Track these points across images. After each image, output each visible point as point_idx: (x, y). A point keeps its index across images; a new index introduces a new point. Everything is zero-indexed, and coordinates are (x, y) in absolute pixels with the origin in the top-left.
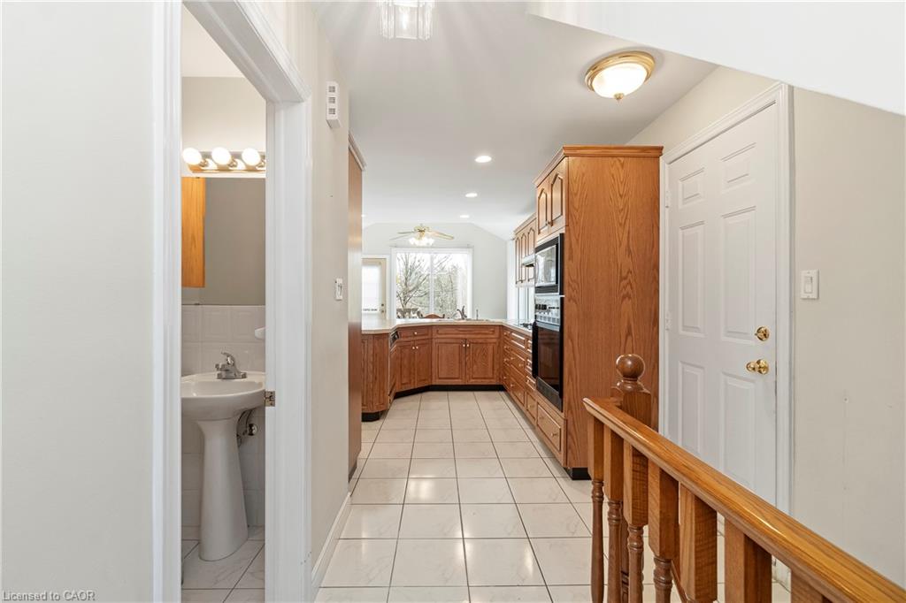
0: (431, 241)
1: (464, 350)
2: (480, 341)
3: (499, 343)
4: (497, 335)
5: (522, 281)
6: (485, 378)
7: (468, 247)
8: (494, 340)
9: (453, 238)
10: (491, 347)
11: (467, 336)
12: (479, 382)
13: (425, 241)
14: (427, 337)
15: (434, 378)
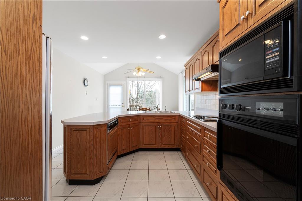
0: (143, 74)
1: (158, 129)
2: (167, 124)
3: (178, 125)
4: (176, 121)
5: (190, 91)
6: (170, 145)
7: (161, 78)
8: (175, 124)
9: (154, 72)
10: (173, 127)
11: (160, 121)
12: (166, 147)
13: (141, 73)
14: (137, 122)
15: (141, 144)
